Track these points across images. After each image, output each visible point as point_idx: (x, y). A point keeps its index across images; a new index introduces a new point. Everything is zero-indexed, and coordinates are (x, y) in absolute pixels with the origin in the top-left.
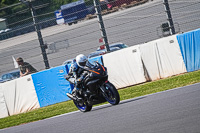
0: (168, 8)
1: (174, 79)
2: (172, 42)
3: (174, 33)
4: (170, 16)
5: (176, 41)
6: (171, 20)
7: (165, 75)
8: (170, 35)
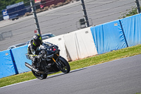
1: (88, 59)
2: (87, 32)
3: (88, 26)
5: (90, 32)
6: (86, 17)
8: (85, 27)
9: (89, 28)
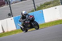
0: (10, 8)
2: (12, 19)
3: (12, 17)
4: (11, 11)
5: (13, 19)
6: (11, 12)
7: (9, 30)
8: (11, 17)
9: (13, 17)
